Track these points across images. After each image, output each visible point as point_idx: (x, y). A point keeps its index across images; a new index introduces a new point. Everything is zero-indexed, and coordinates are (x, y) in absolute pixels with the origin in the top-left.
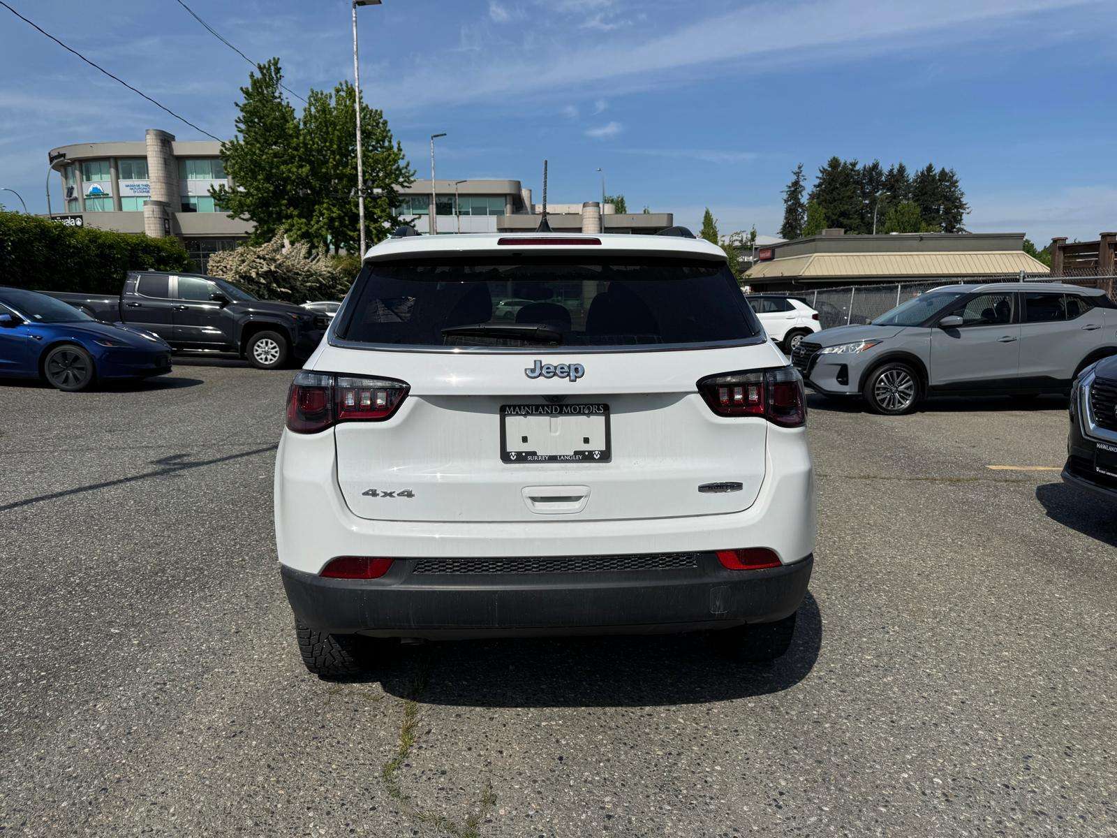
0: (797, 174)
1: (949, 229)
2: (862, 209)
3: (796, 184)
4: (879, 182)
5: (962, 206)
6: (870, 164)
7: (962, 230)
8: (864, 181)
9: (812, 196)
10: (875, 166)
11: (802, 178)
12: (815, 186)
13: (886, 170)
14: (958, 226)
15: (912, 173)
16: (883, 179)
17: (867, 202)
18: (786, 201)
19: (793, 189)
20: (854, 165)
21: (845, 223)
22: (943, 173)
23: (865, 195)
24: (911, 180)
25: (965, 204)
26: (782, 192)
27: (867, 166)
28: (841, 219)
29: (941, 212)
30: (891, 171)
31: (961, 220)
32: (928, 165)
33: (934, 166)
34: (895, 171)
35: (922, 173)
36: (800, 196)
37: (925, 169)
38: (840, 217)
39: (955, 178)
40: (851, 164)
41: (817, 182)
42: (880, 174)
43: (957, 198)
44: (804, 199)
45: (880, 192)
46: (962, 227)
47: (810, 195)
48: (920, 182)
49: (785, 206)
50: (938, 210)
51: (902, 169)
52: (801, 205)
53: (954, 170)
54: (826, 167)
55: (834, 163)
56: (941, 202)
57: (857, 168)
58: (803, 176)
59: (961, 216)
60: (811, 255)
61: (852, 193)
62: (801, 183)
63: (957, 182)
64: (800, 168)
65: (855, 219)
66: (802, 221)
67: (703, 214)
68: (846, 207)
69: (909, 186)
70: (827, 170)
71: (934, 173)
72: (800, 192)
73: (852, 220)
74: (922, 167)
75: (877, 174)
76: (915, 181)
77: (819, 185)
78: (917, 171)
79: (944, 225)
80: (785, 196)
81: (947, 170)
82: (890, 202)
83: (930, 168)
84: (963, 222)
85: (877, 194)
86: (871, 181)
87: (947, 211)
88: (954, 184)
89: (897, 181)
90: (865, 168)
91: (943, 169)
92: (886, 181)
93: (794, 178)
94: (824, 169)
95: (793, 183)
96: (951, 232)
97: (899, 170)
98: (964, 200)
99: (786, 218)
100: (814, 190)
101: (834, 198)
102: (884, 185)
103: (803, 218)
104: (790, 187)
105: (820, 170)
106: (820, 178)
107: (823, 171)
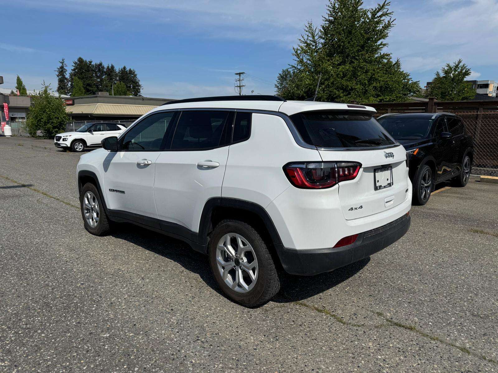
0: (62, 63)
1: (136, 95)
2: (97, 83)
3: (62, 67)
4: (103, 71)
5: (139, 86)
6: (98, 63)
7: (140, 96)
8: (96, 70)
9: (71, 75)
10: (101, 64)
11: (65, 65)
12: (72, 70)
13: (106, 66)
14: (139, 94)
15: (117, 68)
16: (105, 70)
17: (99, 80)
18: (58, 76)
19: (60, 70)
20: (91, 62)
21: (90, 89)
22: (130, 70)
23: (98, 77)
24: (117, 72)
25: (141, 85)
26: (55, 71)
27: (97, 64)
28: (88, 87)
29: (131, 88)
30: (108, 67)
31: (140, 92)
32: (124, 66)
33: (126, 67)
34: (110, 67)
35: (122, 69)
36: (65, 74)
37: (123, 68)
38: (87, 86)
39: (135, 73)
40: (89, 62)
41: (73, 68)
42: (103, 68)
43: (137, 82)
44: (67, 76)
45: (104, 76)
46: (140, 94)
47: (70, 74)
48: (121, 74)
49: (58, 78)
50: (130, 87)
51: (113, 67)
52: (66, 79)
53: (135, 70)
54: (77, 61)
55: (80, 60)
56: (131, 83)
57: (92, 64)
58: (65, 64)
59: (140, 90)
60: (96, 104)
61: (91, 75)
62: (65, 68)
63: (136, 75)
64: (63, 60)
65: (94, 88)
66: (68, 87)
67: (16, 78)
68: (89, 82)
69: (116, 75)
70: (77, 63)
71: (126, 70)
72: (65, 72)
73: (93, 88)
74: (121, 67)
75: (102, 67)
76: (119, 73)
77: (74, 70)
78: (119, 68)
79: (133, 93)
80: (57, 73)
81: (132, 69)
82: (109, 81)
83: (125, 68)
84: (141, 92)
85: (103, 77)
86: (99, 70)
87: (134, 87)
88: (135, 76)
89: (111, 72)
90: (96, 64)
91: (130, 69)
92: (107, 71)
93: (61, 65)
94: (75, 62)
95: (60, 67)
96: (136, 96)
97: (111, 67)
98: (140, 83)
99: (59, 84)
100: (72, 71)
101: (83, 77)
102: (106, 73)
103: (68, 85)
104: (59, 69)
105: (74, 63)
106: (74, 67)
107: (75, 63)
